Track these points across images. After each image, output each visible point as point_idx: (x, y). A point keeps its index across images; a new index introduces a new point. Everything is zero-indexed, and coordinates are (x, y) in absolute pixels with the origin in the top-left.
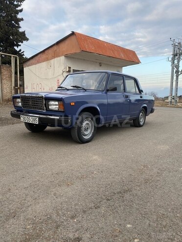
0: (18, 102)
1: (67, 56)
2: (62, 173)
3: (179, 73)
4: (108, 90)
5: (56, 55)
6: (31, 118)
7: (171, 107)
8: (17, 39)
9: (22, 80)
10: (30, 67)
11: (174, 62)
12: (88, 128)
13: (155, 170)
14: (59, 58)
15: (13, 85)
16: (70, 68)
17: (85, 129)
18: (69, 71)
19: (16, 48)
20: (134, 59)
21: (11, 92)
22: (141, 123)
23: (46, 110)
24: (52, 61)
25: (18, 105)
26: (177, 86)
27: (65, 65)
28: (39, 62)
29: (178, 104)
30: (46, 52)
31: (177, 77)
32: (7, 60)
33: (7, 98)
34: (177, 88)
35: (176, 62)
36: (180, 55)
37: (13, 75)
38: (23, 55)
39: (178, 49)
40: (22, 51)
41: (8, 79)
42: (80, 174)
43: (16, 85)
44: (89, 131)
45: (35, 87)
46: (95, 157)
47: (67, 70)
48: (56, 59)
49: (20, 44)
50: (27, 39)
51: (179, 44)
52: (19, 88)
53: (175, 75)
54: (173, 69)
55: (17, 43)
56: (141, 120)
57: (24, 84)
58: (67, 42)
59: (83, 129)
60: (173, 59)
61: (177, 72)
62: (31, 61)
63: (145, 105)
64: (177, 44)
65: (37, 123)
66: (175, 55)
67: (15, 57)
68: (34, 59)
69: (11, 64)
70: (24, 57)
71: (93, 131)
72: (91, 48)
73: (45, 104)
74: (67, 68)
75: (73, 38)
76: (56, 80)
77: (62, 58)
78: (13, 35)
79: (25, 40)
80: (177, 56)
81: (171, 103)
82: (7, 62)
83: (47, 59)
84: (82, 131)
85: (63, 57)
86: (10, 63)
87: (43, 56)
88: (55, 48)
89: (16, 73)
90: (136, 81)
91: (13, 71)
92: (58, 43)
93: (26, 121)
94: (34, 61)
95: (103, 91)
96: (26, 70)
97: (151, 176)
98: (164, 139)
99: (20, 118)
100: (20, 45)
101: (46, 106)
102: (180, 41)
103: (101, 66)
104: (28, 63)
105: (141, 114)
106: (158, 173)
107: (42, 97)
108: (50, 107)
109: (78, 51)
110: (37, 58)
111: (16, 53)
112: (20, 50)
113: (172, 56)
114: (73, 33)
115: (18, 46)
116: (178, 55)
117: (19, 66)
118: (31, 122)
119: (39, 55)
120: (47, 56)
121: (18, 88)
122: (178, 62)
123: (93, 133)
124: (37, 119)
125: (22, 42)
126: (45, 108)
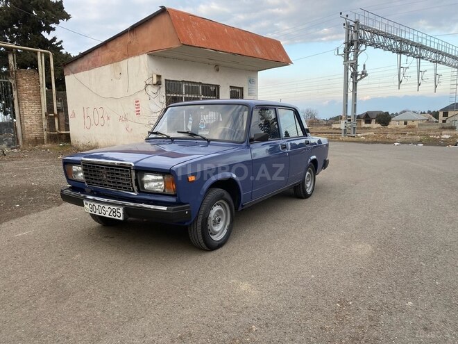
0: (77, 173)
1: (152, 55)
2: (190, 335)
3: (359, 77)
4: (251, 140)
5: (130, 53)
6: (107, 207)
7: (346, 141)
8: (47, 16)
9: (63, 98)
10: (78, 75)
11: (348, 58)
12: (219, 220)
13: (364, 311)
14: (136, 59)
15: (44, 109)
16: (159, 77)
17: (215, 221)
18: (158, 84)
19: (44, 34)
20: (280, 57)
21: (41, 123)
22: (309, 191)
23: (139, 191)
24: (124, 64)
25: (76, 178)
26: (355, 101)
27: (151, 72)
28: (95, 65)
29: (359, 135)
30: (110, 45)
31: (355, 84)
32: (29, 59)
33: (32, 136)
34: (355, 105)
35: (351, 56)
36: (358, 44)
37: (44, 89)
38: (61, 48)
39: (355, 32)
40: (57, 41)
41: (32, 97)
42: (226, 336)
43: (50, 109)
44: (222, 224)
45: (90, 114)
46: (245, 286)
47: (155, 82)
48: (131, 60)
49: (53, 25)
50: (67, 17)
51: (356, 22)
52: (57, 116)
53: (351, 80)
54: (347, 70)
55: (47, 24)
56: (308, 185)
57: (66, 107)
58: (152, 27)
59: (210, 222)
60: (347, 52)
61: (355, 75)
62: (80, 63)
63: (314, 157)
64: (352, 23)
65: (121, 218)
66: (349, 44)
67: (44, 53)
68: (86, 58)
69: (37, 66)
70: (64, 52)
71: (228, 223)
72: (199, 39)
73: (136, 180)
74: (155, 77)
75: (164, 19)
76: (133, 100)
77: (144, 59)
78: (37, 9)
79: (63, 19)
80: (353, 45)
81: (345, 133)
82: (28, 63)
83: (113, 60)
84: (209, 228)
85: (146, 55)
86: (34, 66)
87: (105, 54)
88: (128, 38)
89: (49, 85)
90: (296, 113)
91: (43, 81)
92: (134, 28)
93: (97, 213)
94: (85, 63)
95: (243, 143)
96: (69, 80)
97: (360, 327)
98: (357, 228)
99: (83, 206)
100: (54, 29)
101: (137, 184)
102: (357, 18)
103: (218, 70)
104: (74, 66)
105: (308, 173)
106: (371, 319)
107: (129, 167)
108: (146, 186)
109: (176, 45)
110: (91, 57)
111: (46, 44)
112: (54, 39)
113: (344, 46)
114: (163, 10)
115: (49, 30)
116: (355, 43)
117: (55, 71)
118: (107, 215)
119: (96, 52)
120: (113, 54)
121: (55, 115)
122: (356, 57)
123: (229, 227)
124: (121, 211)
125: (58, 23)
126: (136, 188)
